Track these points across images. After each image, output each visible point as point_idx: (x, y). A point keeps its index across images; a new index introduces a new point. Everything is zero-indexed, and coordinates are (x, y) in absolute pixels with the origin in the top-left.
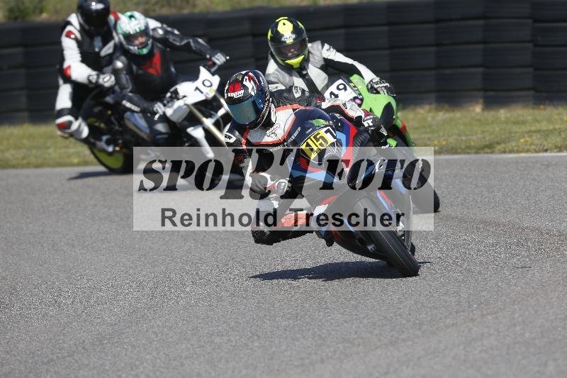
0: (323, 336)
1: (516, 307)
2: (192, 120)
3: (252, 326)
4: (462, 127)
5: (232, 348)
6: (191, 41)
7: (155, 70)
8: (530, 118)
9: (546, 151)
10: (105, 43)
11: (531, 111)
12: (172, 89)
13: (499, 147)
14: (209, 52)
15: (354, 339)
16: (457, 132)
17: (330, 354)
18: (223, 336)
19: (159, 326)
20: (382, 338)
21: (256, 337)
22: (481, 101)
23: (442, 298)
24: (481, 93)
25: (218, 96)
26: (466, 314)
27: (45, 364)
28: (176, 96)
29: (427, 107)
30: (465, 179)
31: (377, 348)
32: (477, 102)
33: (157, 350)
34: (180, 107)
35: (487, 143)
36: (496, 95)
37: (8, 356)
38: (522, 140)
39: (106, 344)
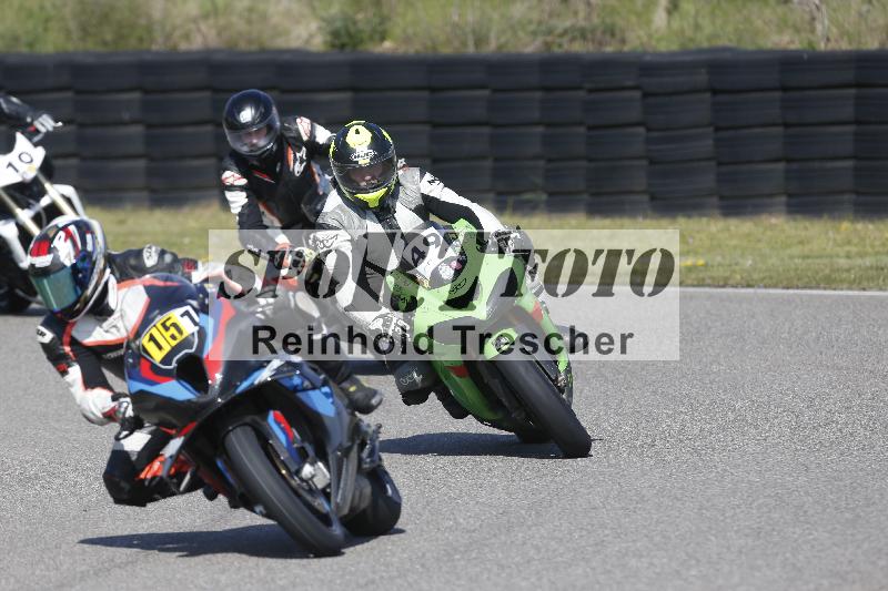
0: (799, 565)
5: (654, 575)
6: (1, 100)
14: (29, 113)
15: (847, 573)
18: (642, 556)
21: (693, 562)
25: (42, 179)
27: (362, 587)
33: (538, 573)
39: (459, 560)
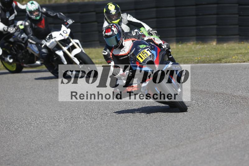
0: (146, 143)
1: (231, 131)
2: (58, 48)
3: (115, 139)
4: (207, 52)
5: (106, 148)
6: (58, 14)
7: (42, 26)
8: (237, 47)
9: (244, 62)
10: (11, 15)
11: (238, 44)
12: (50, 34)
13: (223, 60)
14: (66, 19)
15: (160, 145)
16: (205, 54)
17: (149, 151)
18: (102, 143)
19: (74, 139)
20: (172, 144)
21: (117, 144)
22: (216, 40)
23: (199, 126)
24: (216, 37)
25: (70, 38)
26: (209, 134)
27: (25, 156)
28: (51, 37)
29: (192, 43)
30: (209, 74)
31: (170, 148)
32: (214, 41)
33: (73, 149)
34: (53, 42)
35: (219, 58)
36: (222, 37)
37: (8, 152)
38: (234, 57)
39: (51, 147)
